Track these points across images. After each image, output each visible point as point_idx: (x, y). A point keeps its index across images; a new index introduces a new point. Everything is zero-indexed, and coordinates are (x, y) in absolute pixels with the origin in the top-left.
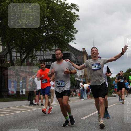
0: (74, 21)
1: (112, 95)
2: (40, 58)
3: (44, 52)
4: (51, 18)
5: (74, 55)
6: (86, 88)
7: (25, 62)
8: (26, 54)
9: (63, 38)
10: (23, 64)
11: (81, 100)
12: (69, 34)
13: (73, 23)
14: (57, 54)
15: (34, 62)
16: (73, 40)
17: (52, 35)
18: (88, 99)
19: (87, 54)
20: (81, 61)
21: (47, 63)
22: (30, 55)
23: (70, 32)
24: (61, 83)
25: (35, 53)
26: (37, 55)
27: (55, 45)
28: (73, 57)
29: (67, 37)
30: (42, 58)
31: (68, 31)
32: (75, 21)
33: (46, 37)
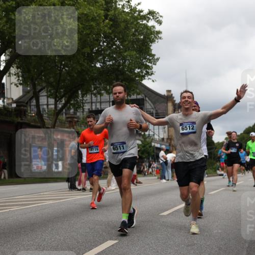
0: (153, 41)
1: (216, 173)
2: (89, 107)
3: (96, 97)
4: (111, 35)
5: (151, 102)
7: (63, 115)
8: (65, 99)
9: (132, 71)
10: (60, 117)
11: (161, 181)
12: (143, 64)
13: (150, 44)
15: (78, 114)
16: (149, 75)
17: (112, 67)
18: (174, 180)
19: (175, 101)
20: (164, 113)
22: (72, 102)
23: (144, 60)
24: (120, 147)
25: (81, 99)
26: (84, 101)
28: (148, 105)
29: (139, 70)
30: (94, 108)
31: (142, 58)
32: (155, 41)
33: (101, 70)
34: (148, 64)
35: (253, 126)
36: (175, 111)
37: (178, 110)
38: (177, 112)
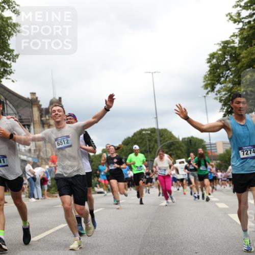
0: (10, 35)
1: (94, 190)
5: (13, 106)
6: (40, 176)
11: (30, 199)
13: (8, 38)
16: (8, 74)
18: (45, 198)
19: (41, 106)
20: (29, 119)
23: (1, 57)
28: (10, 109)
32: (13, 34)
34: (5, 60)
35: (133, 136)
36: (41, 117)
37: (46, 117)
38: (45, 118)
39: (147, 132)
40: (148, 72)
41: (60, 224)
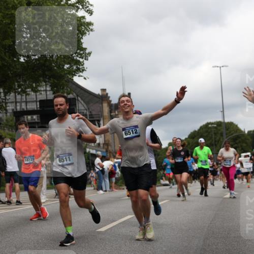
0: (83, 33)
1: (160, 183)
2: (13, 108)
3: (22, 96)
5: (84, 102)
6: (108, 169)
9: (61, 67)
11: (98, 192)
12: (73, 60)
13: (81, 37)
14: (57, 105)
16: (80, 72)
17: (38, 62)
18: (112, 190)
19: (111, 101)
20: (99, 114)
21: (29, 117)
23: (74, 55)
25: (4, 98)
26: (7, 101)
27: (45, 82)
28: (81, 106)
29: (68, 66)
30: (18, 108)
32: (86, 33)
33: (26, 65)
34: (78, 58)
35: (199, 130)
36: (111, 112)
37: (115, 112)
38: (114, 114)
39: (213, 125)
40: (215, 67)
41: (127, 215)
